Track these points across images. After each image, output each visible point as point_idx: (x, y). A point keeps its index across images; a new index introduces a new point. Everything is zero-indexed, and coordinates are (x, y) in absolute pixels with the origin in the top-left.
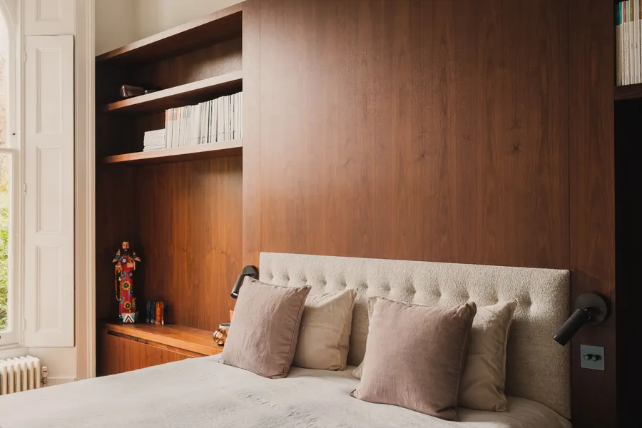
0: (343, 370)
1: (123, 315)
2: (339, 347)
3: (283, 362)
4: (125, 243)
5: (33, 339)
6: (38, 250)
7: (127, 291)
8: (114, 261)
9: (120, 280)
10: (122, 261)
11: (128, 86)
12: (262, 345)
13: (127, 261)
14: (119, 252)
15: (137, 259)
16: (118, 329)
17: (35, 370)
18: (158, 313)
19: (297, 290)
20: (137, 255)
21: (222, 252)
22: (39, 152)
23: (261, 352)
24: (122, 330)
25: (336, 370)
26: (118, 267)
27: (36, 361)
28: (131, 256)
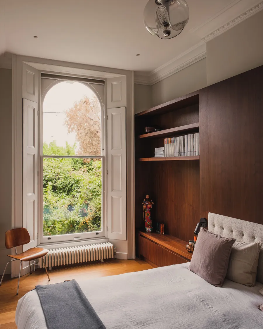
0: (253, 286)
1: (146, 228)
2: (251, 273)
3: (220, 277)
4: (147, 196)
5: (111, 236)
6: (112, 198)
7: (148, 217)
8: (143, 203)
9: (145, 212)
10: (146, 204)
11: (148, 128)
12: (209, 267)
13: (148, 204)
14: (145, 199)
15: (152, 203)
16: (145, 234)
17: (111, 249)
18: (161, 229)
19: (228, 240)
20: (153, 201)
21: (190, 205)
22: (112, 157)
23: (209, 271)
24: (146, 236)
25: (250, 286)
26: (144, 206)
27: (112, 245)
28: (150, 201)
